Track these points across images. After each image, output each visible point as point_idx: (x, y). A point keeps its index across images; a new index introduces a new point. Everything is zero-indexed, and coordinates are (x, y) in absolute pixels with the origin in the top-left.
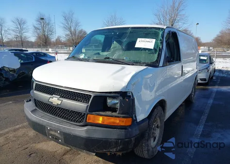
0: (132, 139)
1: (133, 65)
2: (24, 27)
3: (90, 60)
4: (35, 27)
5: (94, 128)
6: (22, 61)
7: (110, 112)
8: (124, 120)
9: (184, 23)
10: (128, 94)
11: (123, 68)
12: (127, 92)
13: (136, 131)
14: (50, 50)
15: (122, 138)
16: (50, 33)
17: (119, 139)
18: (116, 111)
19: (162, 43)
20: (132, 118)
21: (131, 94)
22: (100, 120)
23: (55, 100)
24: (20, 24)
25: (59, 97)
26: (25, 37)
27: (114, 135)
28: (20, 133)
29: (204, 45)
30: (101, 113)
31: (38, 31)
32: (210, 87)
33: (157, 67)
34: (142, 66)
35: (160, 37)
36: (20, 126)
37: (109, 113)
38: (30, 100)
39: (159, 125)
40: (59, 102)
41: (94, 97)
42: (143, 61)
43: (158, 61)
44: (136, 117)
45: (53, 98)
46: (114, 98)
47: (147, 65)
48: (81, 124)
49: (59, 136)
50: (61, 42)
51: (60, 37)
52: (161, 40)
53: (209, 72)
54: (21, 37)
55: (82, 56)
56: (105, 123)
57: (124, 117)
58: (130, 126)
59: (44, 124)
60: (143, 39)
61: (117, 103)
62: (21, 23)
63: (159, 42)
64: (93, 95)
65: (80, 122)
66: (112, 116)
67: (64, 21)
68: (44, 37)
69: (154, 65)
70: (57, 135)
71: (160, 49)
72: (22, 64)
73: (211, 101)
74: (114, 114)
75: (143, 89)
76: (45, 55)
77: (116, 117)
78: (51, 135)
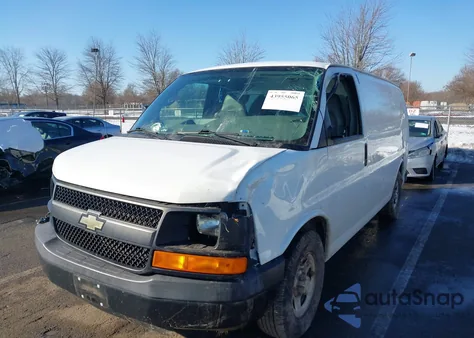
0: (248, 301)
1: (256, 145)
2: (62, 66)
3: (170, 137)
4: (82, 67)
5: (168, 279)
6: (49, 137)
7: (202, 246)
8: (231, 261)
9: (385, 54)
10: (241, 208)
11: (234, 153)
12: (238, 203)
13: (256, 286)
14: (111, 113)
15: (224, 299)
16: (113, 78)
17: (220, 303)
18: (213, 244)
19: (318, 99)
20: (248, 256)
21: (246, 208)
22: (181, 262)
23: (92, 221)
24: (52, 61)
25: (99, 213)
26: (63, 87)
27: (209, 293)
28: (31, 286)
29: (428, 97)
30: (183, 248)
31: (90, 74)
32: (434, 186)
33: (306, 149)
34: (274, 147)
35: (315, 88)
36: (33, 270)
37: (199, 248)
38: (48, 220)
39: (313, 270)
40: (100, 225)
41: (169, 214)
42: (276, 138)
43: (308, 137)
44: (257, 254)
45: (87, 216)
46: (209, 215)
47: (286, 145)
48: (142, 270)
49: (100, 295)
50: (135, 96)
51: (134, 86)
52: (316, 93)
53: (434, 154)
54: (55, 87)
55: (156, 128)
56: (190, 269)
57: (229, 256)
58: (243, 275)
59: (71, 270)
60: (279, 92)
61: (217, 227)
62: (54, 60)
63: (312, 97)
64: (165, 210)
65: (140, 266)
66: (204, 255)
67: (140, 55)
68: (100, 87)
69: (301, 145)
70: (95, 292)
71: (313, 113)
72: (47, 142)
73: (434, 216)
74: (210, 249)
75: (273, 196)
76: (99, 123)
77: (213, 255)
78: (84, 292)
